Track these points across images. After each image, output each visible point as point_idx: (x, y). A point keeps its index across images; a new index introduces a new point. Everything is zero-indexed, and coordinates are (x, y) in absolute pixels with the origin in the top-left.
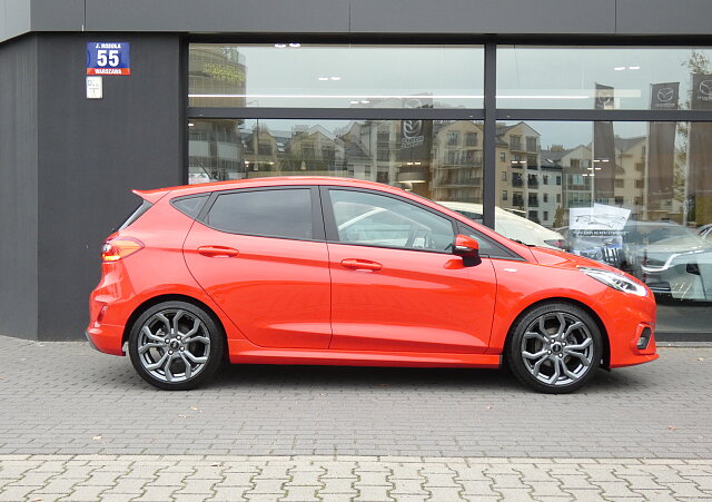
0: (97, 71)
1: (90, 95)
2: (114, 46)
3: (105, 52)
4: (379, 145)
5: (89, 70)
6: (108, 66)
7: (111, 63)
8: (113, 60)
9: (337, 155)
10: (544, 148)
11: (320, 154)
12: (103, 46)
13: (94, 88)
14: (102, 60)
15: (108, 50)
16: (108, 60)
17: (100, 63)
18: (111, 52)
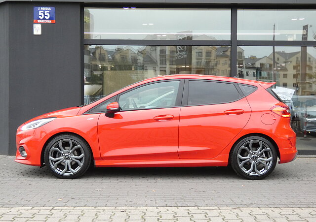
0: (39, 21)
1: (35, 33)
2: (47, 8)
3: (43, 12)
4: (161, 56)
5: (34, 21)
6: (44, 19)
7: (46, 17)
8: (47, 16)
9: (139, 61)
10: (246, 57)
11: (130, 60)
12: (42, 8)
13: (37, 30)
14: (41, 16)
15: (44, 11)
16: (44, 15)
17: (40, 17)
18: (46, 12)
